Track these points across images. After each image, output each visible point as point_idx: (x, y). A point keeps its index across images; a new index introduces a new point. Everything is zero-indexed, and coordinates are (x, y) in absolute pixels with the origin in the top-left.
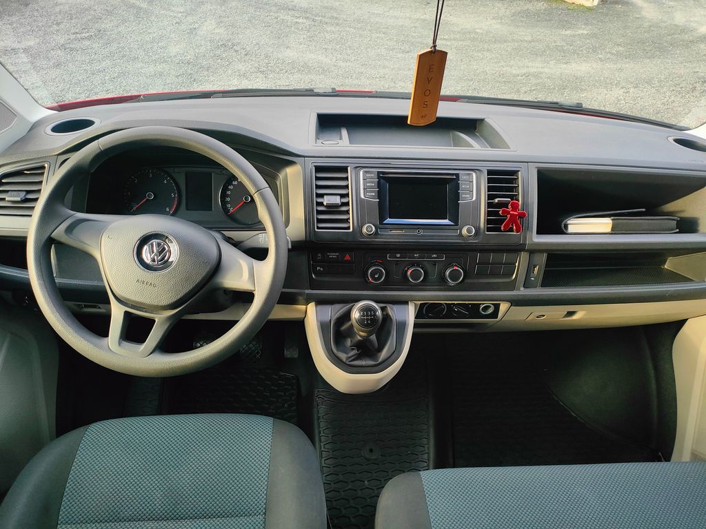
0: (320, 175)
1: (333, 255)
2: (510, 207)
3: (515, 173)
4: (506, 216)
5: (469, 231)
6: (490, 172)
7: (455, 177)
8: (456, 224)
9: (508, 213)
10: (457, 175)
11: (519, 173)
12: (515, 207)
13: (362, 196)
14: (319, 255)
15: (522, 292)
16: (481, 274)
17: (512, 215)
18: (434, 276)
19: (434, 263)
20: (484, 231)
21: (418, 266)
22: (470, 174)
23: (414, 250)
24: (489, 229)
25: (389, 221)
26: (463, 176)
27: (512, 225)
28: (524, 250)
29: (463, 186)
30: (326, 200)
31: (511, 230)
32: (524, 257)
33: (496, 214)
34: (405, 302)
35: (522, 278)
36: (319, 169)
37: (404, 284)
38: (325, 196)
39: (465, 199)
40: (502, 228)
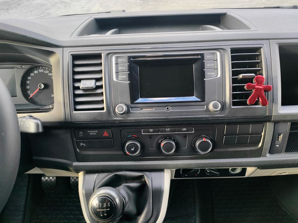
0: (77, 62)
1: (93, 133)
2: (254, 81)
3: (258, 49)
4: (251, 90)
5: (215, 106)
6: (233, 51)
7: (200, 57)
8: (203, 100)
9: (254, 87)
10: (202, 55)
11: (262, 49)
12: (260, 82)
13: (115, 79)
14: (81, 133)
15: (269, 158)
16: (229, 144)
17: (257, 90)
18: (185, 147)
19: (185, 136)
20: (230, 105)
21: (170, 139)
22: (214, 53)
23: (165, 125)
24: (234, 104)
25: (140, 100)
26: (208, 56)
27: (258, 98)
28: (270, 121)
29: (207, 65)
30: (83, 85)
31: (257, 103)
32: (269, 127)
33: (242, 89)
34: (161, 170)
35: (267, 146)
36: (75, 57)
37: (159, 154)
38: (82, 81)
39: (210, 76)
40: (248, 103)
